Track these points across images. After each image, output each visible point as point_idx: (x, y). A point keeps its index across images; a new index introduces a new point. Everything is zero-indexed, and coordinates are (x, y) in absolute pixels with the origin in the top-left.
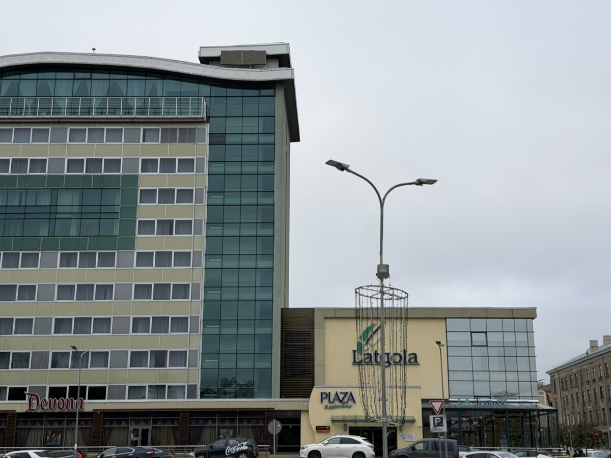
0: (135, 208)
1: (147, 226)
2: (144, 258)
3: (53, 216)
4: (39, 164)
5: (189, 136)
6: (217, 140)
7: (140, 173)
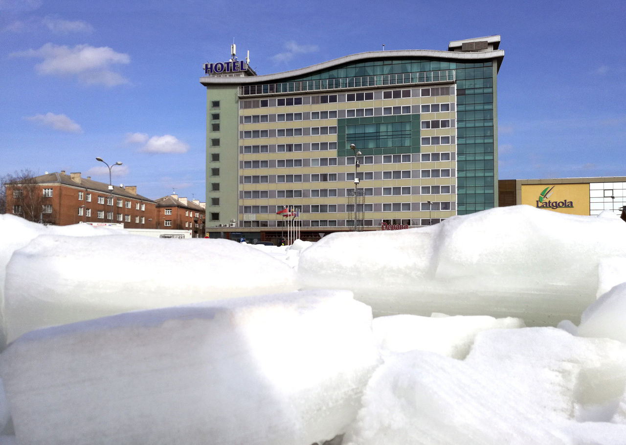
0: (419, 132)
1: (426, 141)
2: (426, 157)
3: (378, 138)
4: (370, 111)
5: (446, 92)
6: (461, 92)
7: (421, 112)
